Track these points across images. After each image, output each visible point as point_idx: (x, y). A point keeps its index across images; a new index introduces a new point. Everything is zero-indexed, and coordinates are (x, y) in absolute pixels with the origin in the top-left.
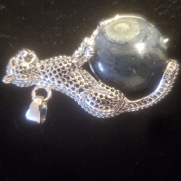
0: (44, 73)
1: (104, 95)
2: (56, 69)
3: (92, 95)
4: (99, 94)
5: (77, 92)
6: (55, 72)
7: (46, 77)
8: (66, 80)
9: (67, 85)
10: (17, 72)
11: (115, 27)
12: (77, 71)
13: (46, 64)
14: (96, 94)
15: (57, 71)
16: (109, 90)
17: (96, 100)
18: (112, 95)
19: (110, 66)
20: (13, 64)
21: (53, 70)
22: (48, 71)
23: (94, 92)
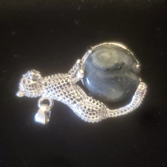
0: (47, 89)
1: (91, 108)
2: (56, 87)
3: (82, 108)
4: (87, 107)
5: (72, 103)
6: (55, 89)
7: (49, 91)
8: (64, 94)
9: (64, 98)
10: (27, 89)
11: (100, 56)
12: (72, 87)
13: (48, 82)
14: (85, 107)
15: (56, 88)
16: (95, 104)
17: (85, 112)
18: (97, 108)
19: (96, 85)
20: (24, 82)
21: (54, 87)
22: (50, 88)
23: (84, 106)
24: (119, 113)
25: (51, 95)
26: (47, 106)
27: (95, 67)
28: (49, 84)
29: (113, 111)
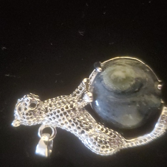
0: (48, 116)
2: (59, 114)
3: (92, 140)
4: (99, 139)
5: (79, 133)
6: (58, 116)
7: (51, 119)
8: (69, 123)
9: (70, 127)
10: (24, 118)
11: (112, 76)
14: (96, 139)
18: (110, 139)
19: (108, 111)
20: (20, 109)
21: (56, 114)
22: (51, 115)
24: (137, 143)
25: (53, 123)
26: (49, 135)
27: (106, 89)
28: (51, 111)
29: (130, 140)
